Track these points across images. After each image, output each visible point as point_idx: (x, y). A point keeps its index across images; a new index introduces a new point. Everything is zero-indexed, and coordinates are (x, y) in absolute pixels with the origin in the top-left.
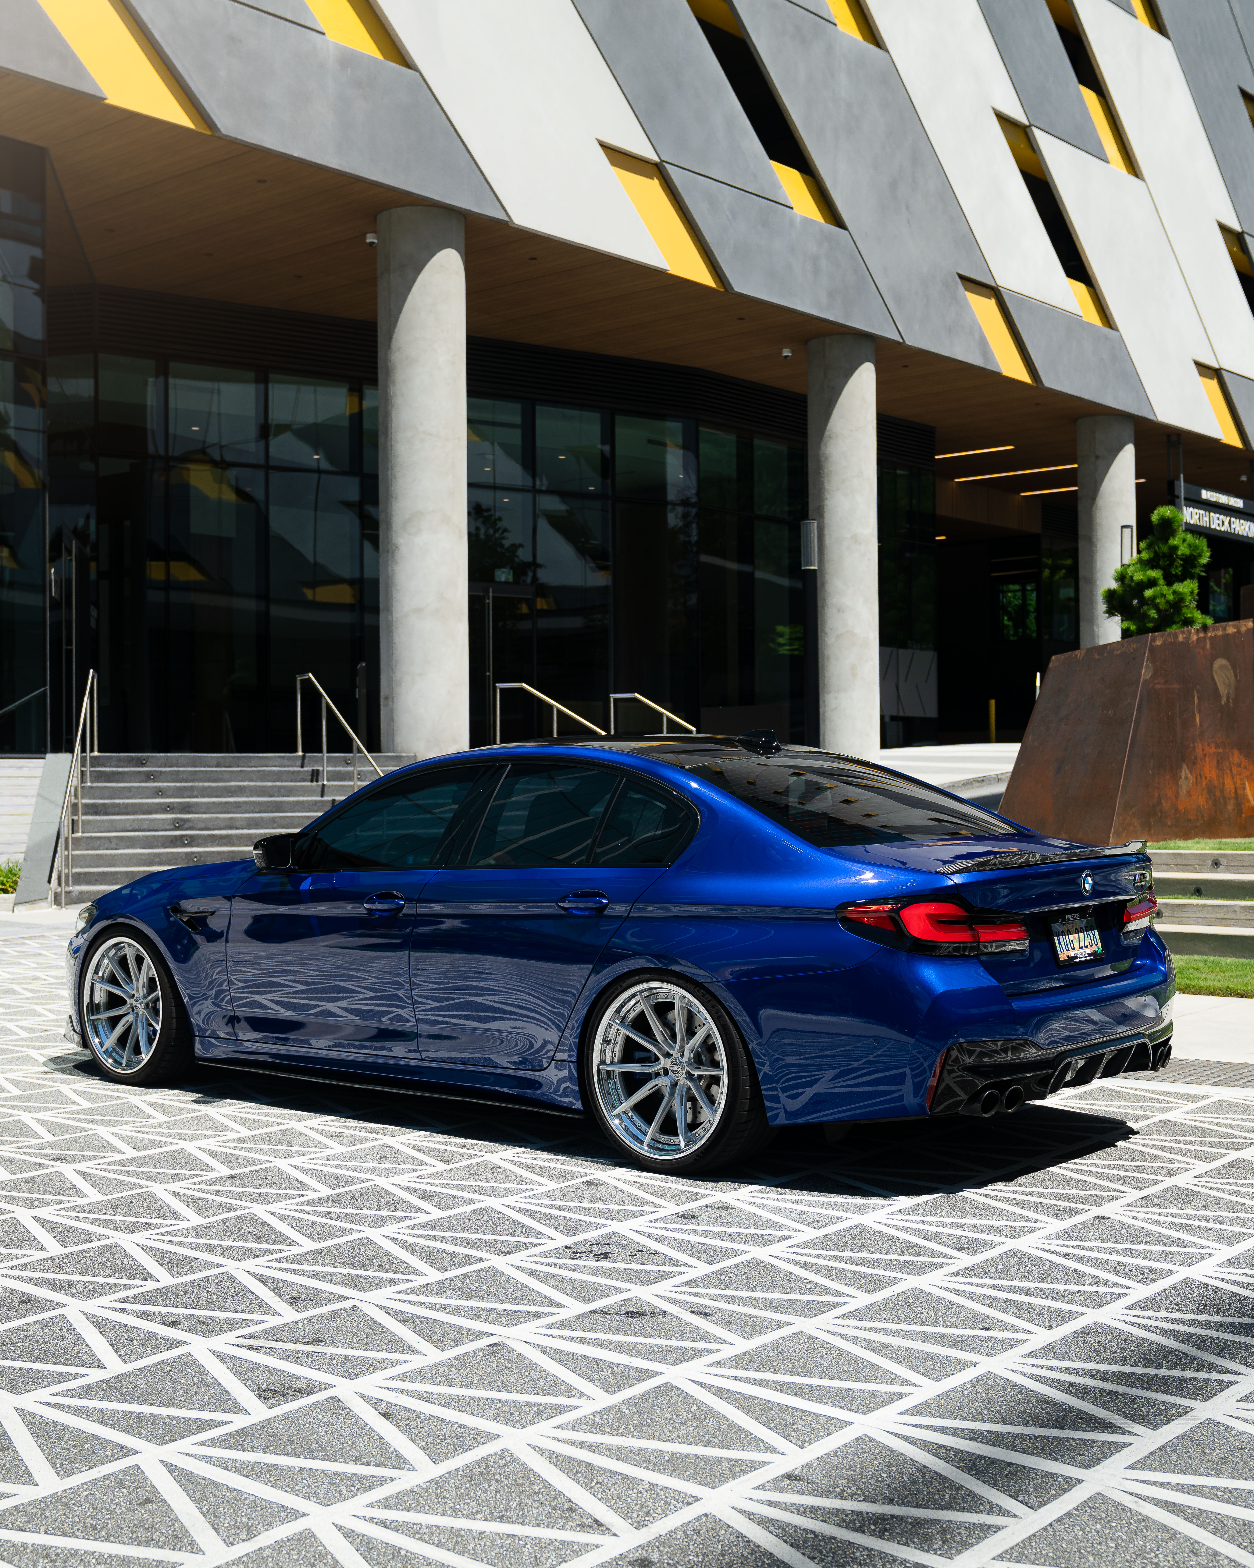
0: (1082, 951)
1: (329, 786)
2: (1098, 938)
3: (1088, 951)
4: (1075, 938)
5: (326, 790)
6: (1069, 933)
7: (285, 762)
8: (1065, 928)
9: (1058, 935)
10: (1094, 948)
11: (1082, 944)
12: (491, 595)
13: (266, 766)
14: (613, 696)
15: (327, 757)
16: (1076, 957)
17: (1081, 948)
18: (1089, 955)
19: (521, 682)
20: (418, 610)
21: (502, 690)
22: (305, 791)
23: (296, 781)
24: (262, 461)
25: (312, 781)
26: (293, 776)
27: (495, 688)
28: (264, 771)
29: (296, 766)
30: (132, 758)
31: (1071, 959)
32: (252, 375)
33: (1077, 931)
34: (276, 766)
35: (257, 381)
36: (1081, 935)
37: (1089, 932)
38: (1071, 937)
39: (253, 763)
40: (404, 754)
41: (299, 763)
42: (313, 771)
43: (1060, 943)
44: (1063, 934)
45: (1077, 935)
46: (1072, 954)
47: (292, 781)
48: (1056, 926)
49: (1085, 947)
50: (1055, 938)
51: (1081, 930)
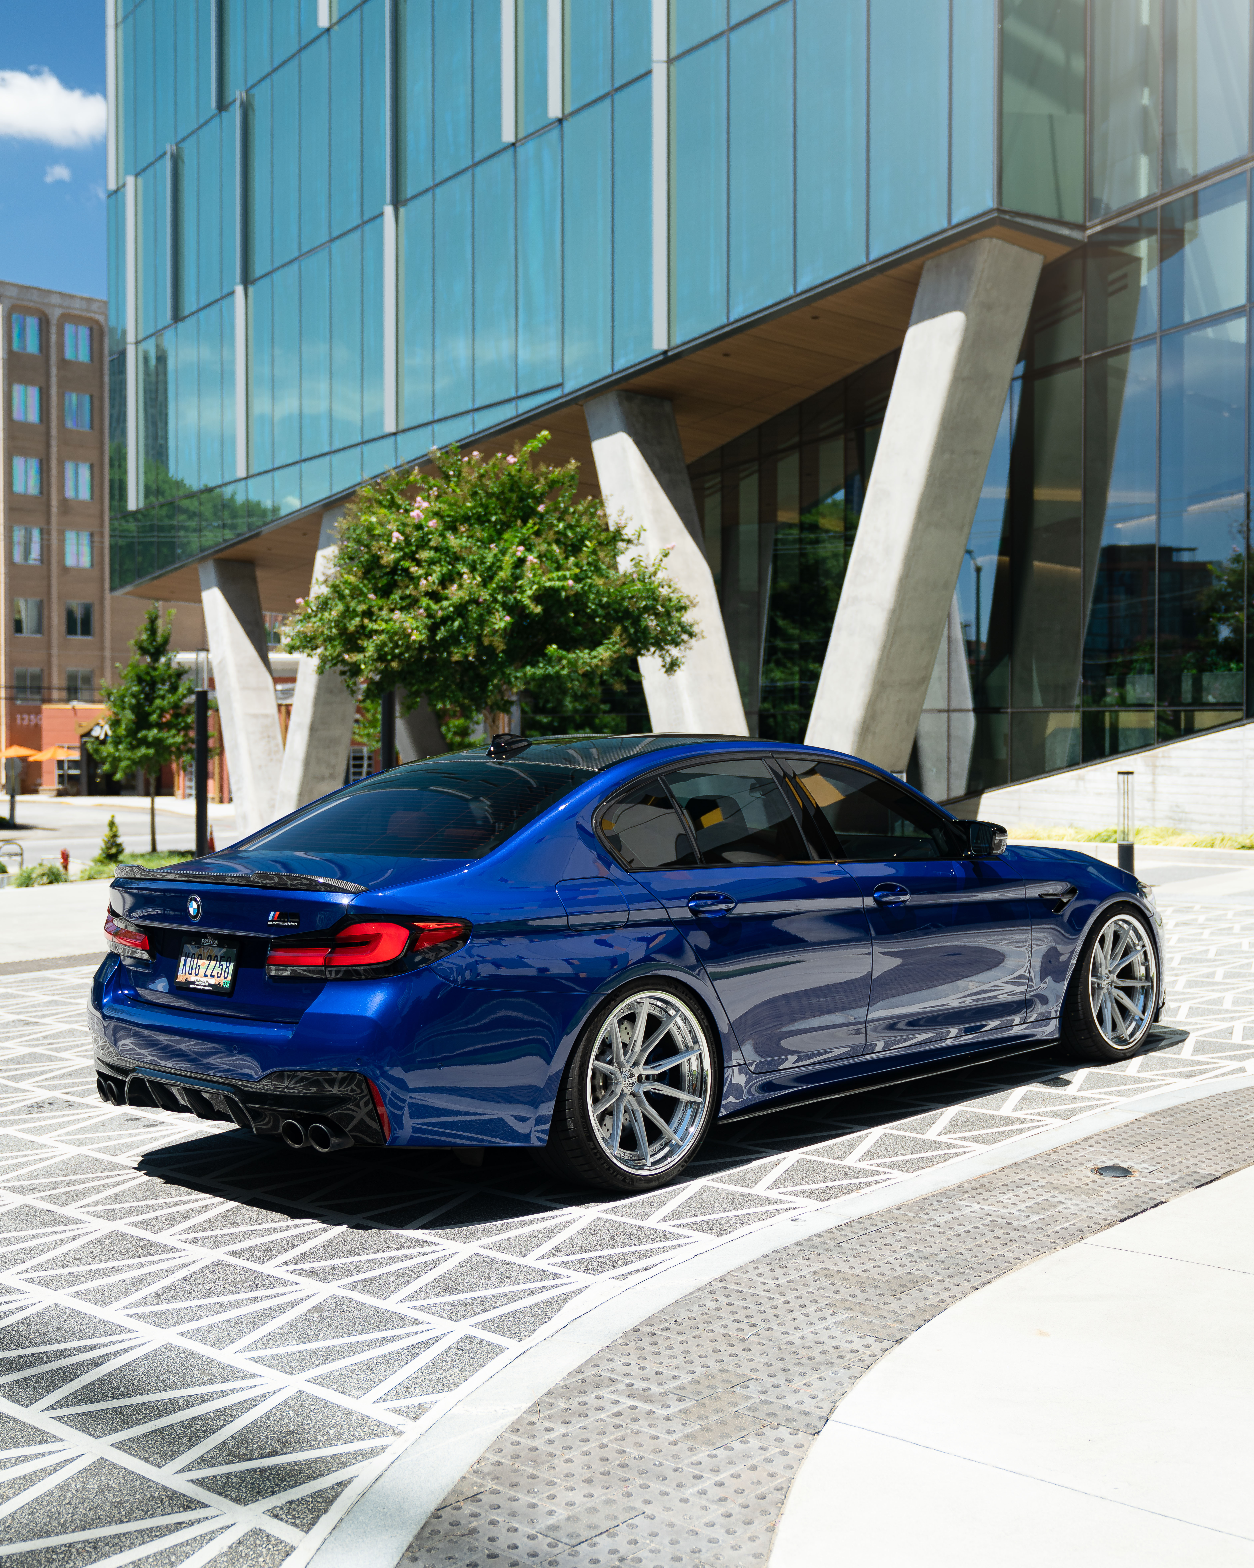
0: (205, 979)
2: (231, 971)
3: (212, 981)
4: (204, 964)
6: (200, 957)
8: (198, 951)
9: (187, 956)
10: (222, 980)
11: (209, 973)
16: (193, 983)
17: (205, 976)
18: (210, 985)
31: (188, 982)
33: (210, 958)
36: (213, 963)
37: (224, 964)
38: (200, 962)
43: (185, 965)
44: (193, 956)
45: (207, 962)
46: (192, 978)
48: (189, 948)
49: (212, 976)
50: (183, 959)
51: (216, 959)
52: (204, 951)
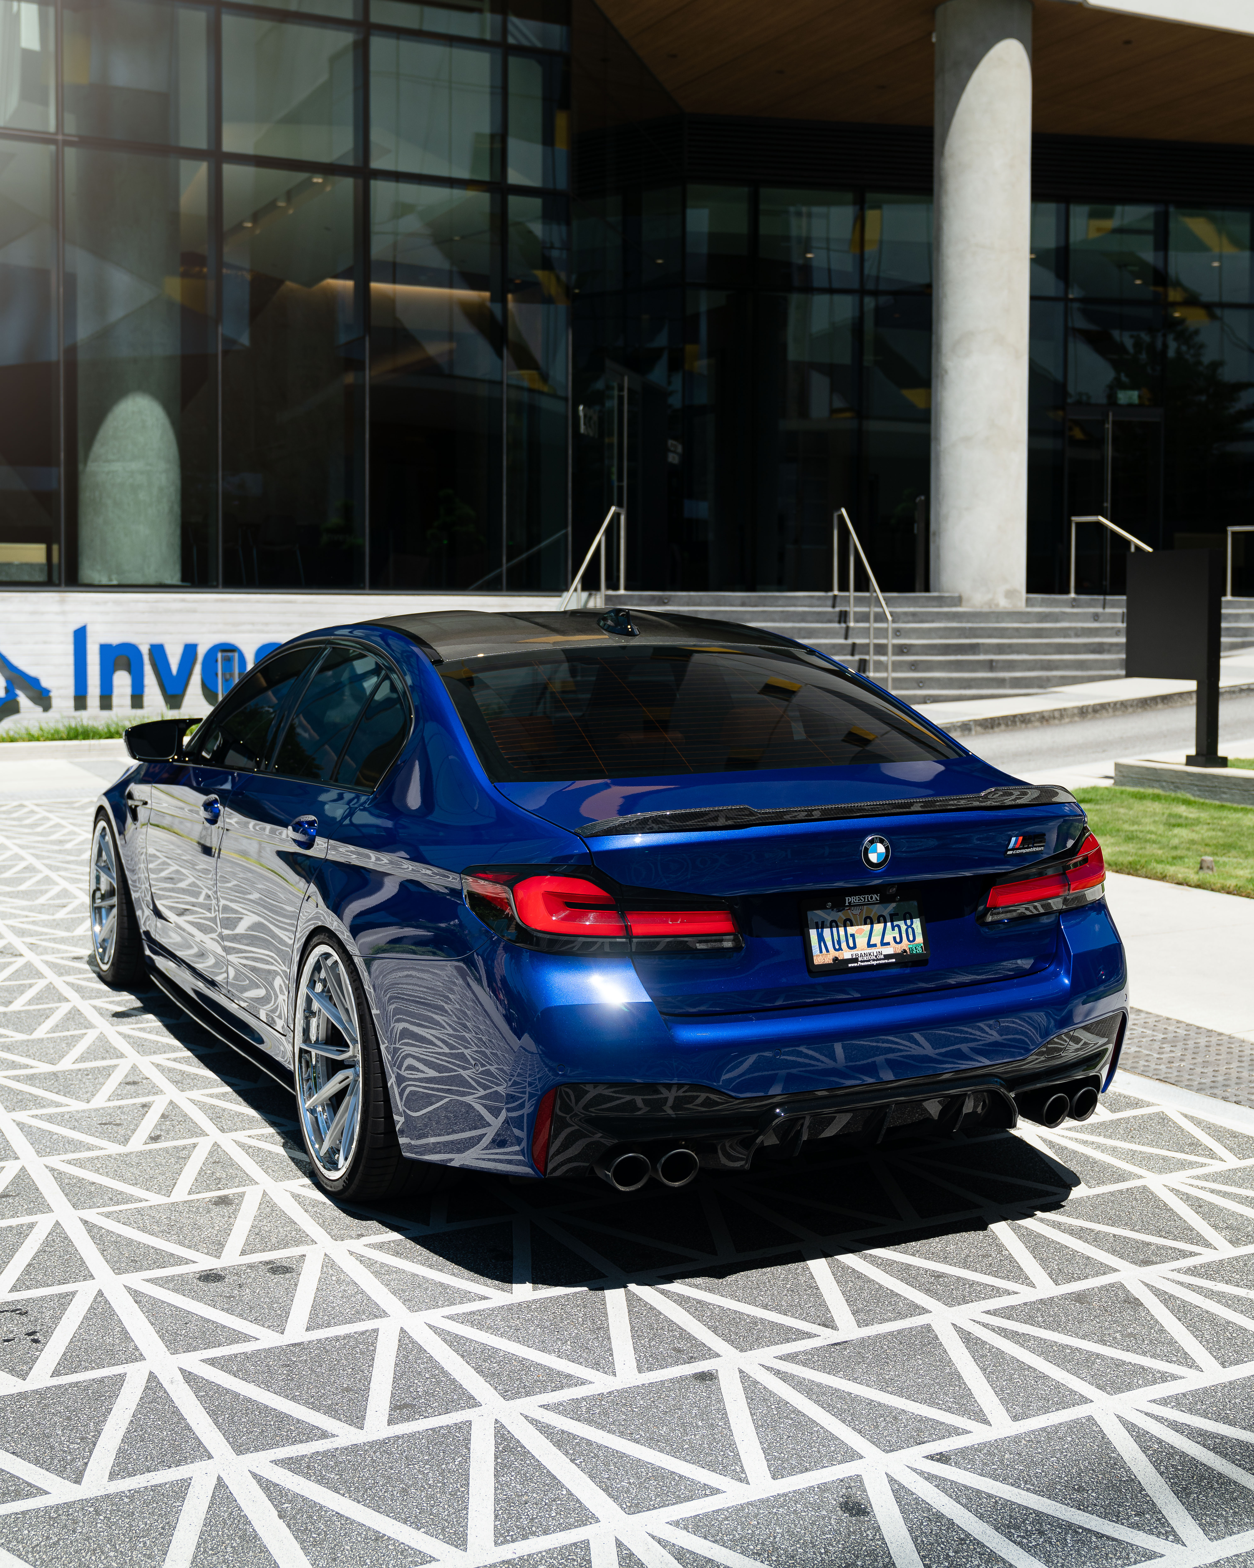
0: (874, 951)
1: (854, 628)
2: (920, 931)
3: (888, 950)
4: (861, 931)
5: (850, 632)
6: (851, 923)
7: (815, 602)
8: (841, 916)
9: (820, 926)
10: (905, 945)
11: (876, 941)
12: (1111, 418)
13: (795, 606)
14: (1231, 529)
15: (855, 597)
16: (855, 960)
17: (872, 946)
18: (887, 957)
19: (1097, 514)
20: (967, 439)
21: (1078, 525)
22: (827, 633)
23: (822, 622)
24: (856, 285)
25: (839, 622)
26: (820, 617)
27: (1070, 522)
28: (788, 612)
29: (826, 606)
30: (653, 597)
31: (840, 962)
32: (850, 196)
33: (869, 920)
34: (805, 606)
35: (855, 203)
36: (878, 927)
37: (901, 923)
38: (851, 930)
39: (780, 603)
40: (946, 595)
41: (830, 603)
42: (841, 612)
43: (821, 939)
44: (834, 924)
45: (867, 928)
46: (847, 955)
47: (817, 622)
48: (822, 914)
49: (883, 944)
50: (813, 934)
51: (881, 919)
52: (850, 913)
